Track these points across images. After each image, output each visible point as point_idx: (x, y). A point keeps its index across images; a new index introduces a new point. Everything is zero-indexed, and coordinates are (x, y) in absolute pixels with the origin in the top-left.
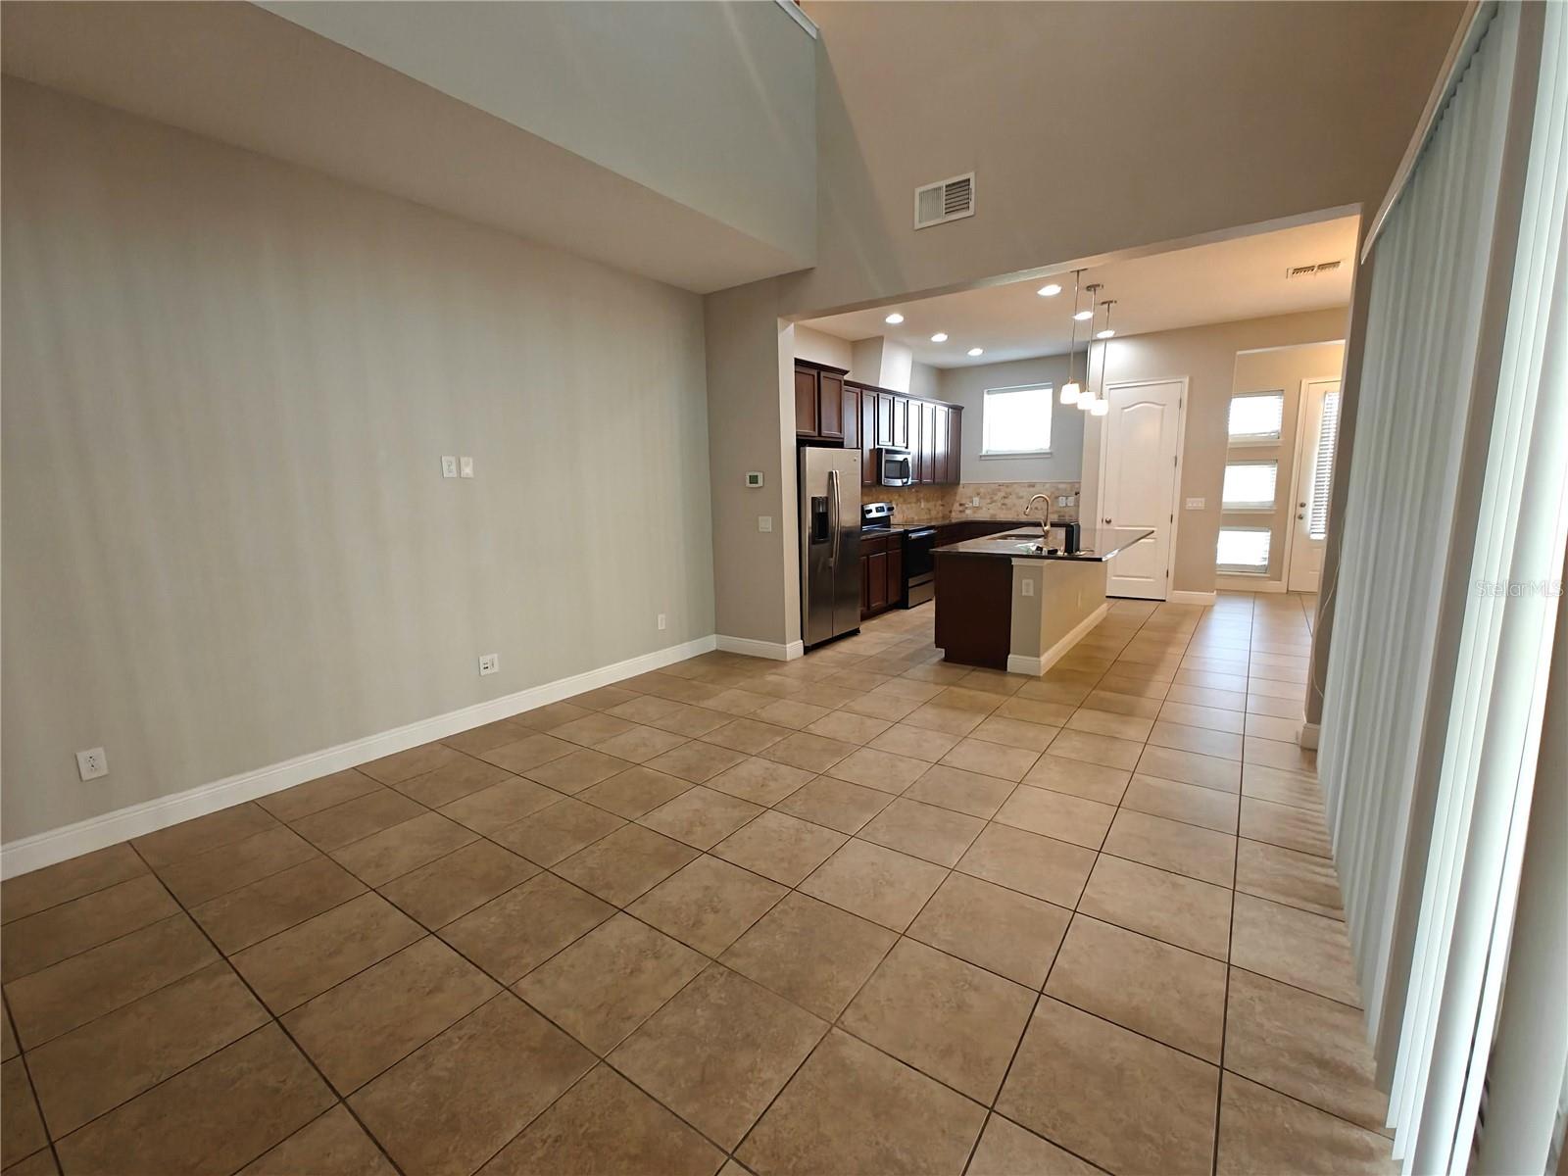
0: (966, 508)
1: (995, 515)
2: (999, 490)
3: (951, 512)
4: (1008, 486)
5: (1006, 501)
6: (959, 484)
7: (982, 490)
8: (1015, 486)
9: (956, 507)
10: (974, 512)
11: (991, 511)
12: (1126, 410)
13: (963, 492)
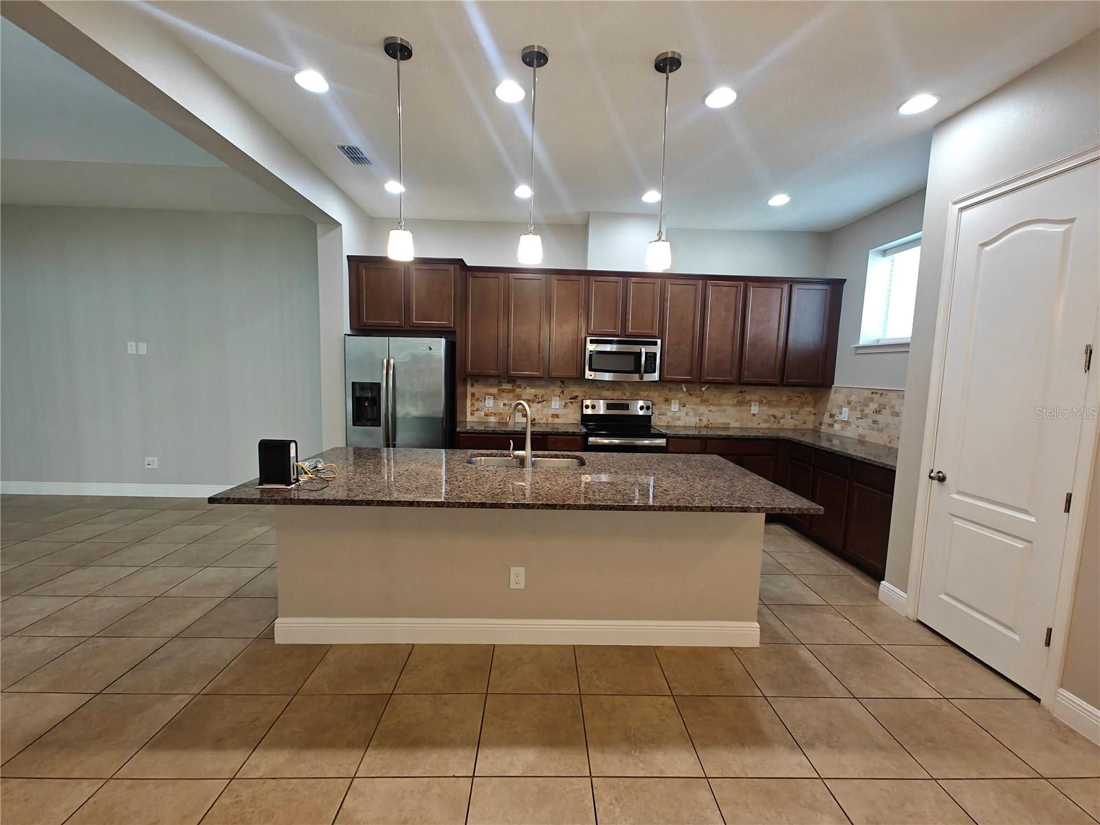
0: (836, 421)
1: (864, 437)
2: (872, 400)
3: (821, 424)
4: (882, 393)
5: (878, 417)
6: (831, 387)
7: (853, 398)
8: (890, 394)
9: (826, 419)
10: (843, 429)
11: (861, 430)
12: (987, 248)
13: (836, 397)
